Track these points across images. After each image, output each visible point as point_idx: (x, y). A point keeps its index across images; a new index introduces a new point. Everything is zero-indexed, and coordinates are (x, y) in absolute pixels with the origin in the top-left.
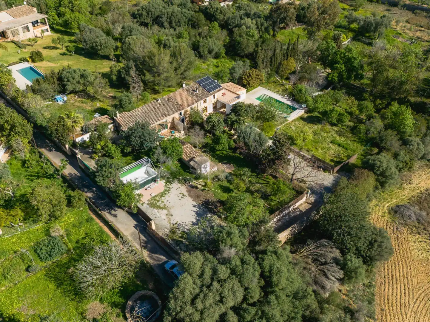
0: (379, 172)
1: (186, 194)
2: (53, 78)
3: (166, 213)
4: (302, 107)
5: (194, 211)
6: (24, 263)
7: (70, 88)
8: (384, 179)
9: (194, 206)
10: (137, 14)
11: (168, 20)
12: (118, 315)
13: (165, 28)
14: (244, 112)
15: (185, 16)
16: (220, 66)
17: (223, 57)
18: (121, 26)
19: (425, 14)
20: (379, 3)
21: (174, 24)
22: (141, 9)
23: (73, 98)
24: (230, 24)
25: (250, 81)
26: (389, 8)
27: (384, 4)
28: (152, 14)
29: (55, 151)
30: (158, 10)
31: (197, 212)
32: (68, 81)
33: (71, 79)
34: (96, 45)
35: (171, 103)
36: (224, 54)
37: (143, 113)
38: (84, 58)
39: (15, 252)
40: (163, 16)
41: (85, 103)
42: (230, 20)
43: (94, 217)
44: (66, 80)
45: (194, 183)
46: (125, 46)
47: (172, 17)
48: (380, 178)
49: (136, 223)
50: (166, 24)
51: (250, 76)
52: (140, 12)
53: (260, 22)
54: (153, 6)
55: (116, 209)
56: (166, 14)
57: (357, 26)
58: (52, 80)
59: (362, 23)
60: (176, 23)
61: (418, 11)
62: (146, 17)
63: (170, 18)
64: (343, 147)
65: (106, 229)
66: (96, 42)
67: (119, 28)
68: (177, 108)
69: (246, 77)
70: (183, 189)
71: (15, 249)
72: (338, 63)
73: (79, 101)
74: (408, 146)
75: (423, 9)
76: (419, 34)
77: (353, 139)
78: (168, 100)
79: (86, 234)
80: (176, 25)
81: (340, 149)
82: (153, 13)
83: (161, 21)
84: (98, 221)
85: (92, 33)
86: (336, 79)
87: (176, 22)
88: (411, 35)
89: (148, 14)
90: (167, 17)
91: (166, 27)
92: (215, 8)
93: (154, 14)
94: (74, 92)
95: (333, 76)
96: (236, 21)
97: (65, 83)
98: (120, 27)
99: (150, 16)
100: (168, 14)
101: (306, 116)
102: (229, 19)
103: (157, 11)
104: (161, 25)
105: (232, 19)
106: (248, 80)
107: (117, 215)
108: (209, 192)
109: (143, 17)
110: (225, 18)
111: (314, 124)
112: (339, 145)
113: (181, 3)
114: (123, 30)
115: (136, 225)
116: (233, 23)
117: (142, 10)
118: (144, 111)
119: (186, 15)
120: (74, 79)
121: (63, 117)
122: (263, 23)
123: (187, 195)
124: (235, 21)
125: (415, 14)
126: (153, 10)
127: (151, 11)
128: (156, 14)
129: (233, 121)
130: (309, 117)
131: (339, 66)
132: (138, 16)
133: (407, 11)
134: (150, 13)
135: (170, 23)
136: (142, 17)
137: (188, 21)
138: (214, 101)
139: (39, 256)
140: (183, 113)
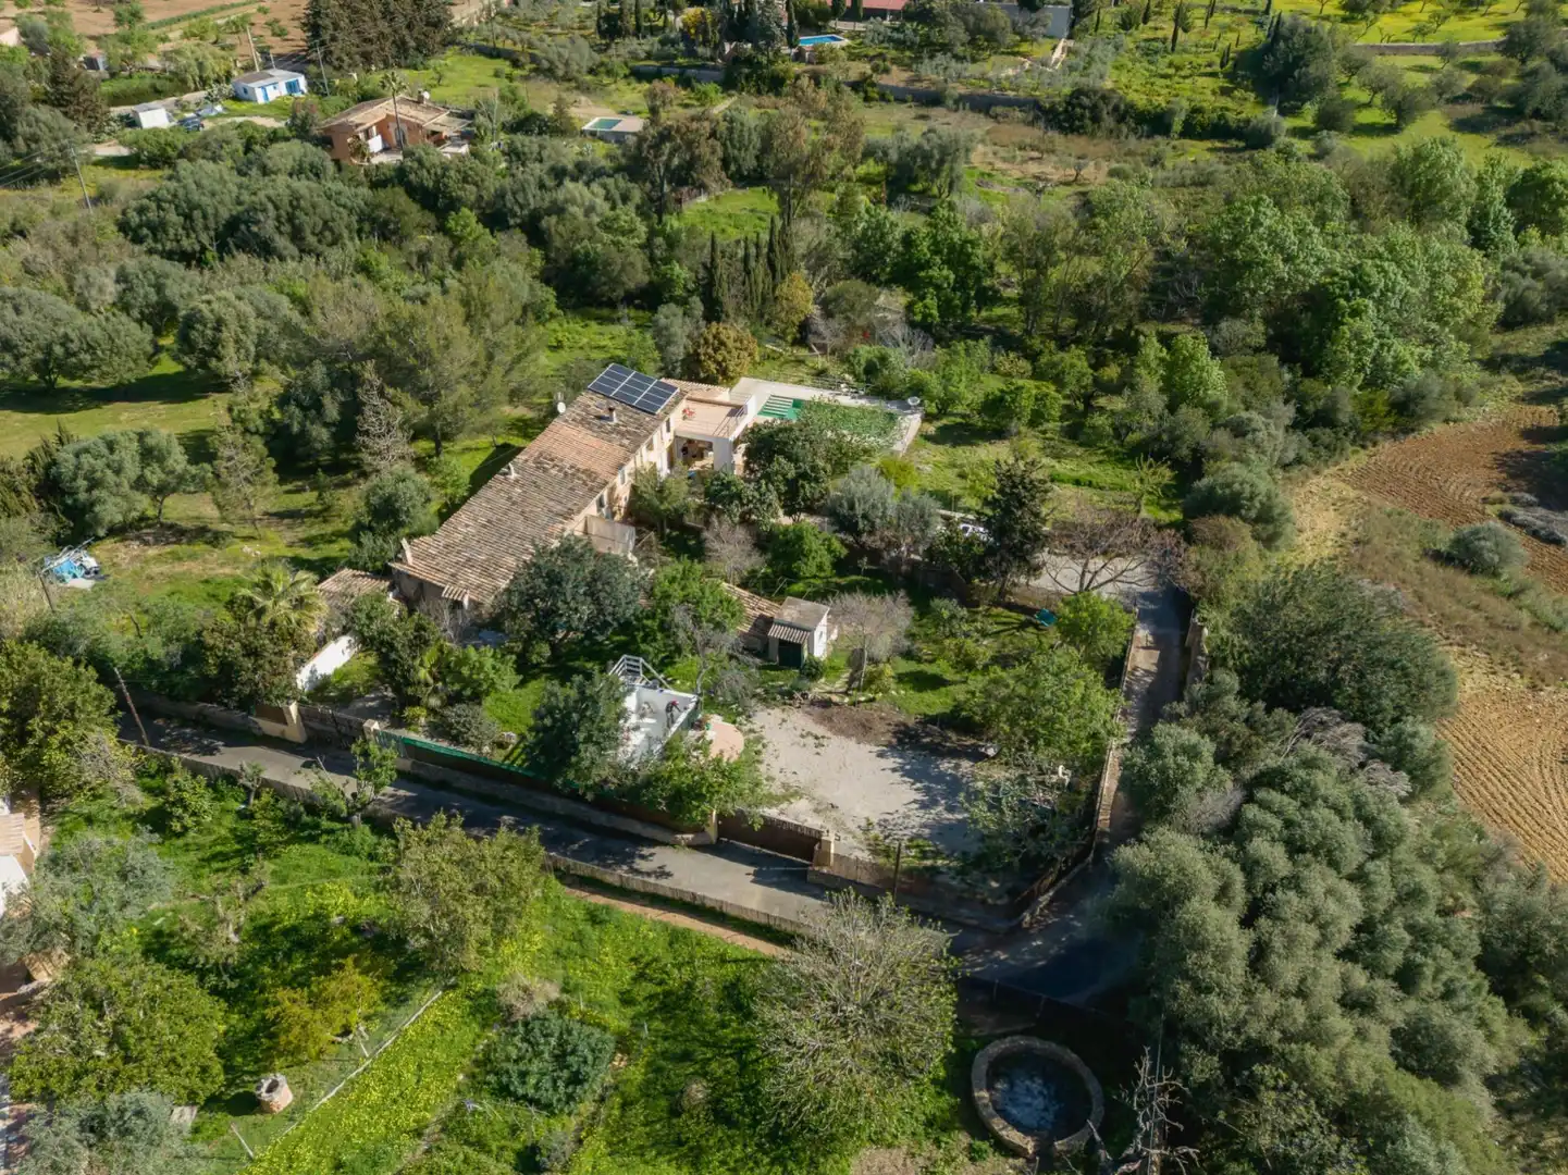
0: (1253, 514)
1: (820, 730)
2: (18, 494)
3: (812, 807)
4: (909, 407)
5: (894, 770)
6: (489, 1152)
7: (111, 510)
8: (1270, 528)
9: (881, 755)
10: (140, 226)
11: (287, 228)
12: (974, 1155)
13: (282, 259)
14: (803, 447)
15: (344, 206)
16: (566, 343)
17: (552, 316)
18: (113, 273)
19: (1019, 115)
20: (888, 101)
21: (312, 240)
22: (153, 205)
23: (126, 554)
24: (511, 210)
25: (724, 360)
26: (923, 111)
27: (904, 101)
28: (205, 217)
29: (226, 745)
30: (227, 199)
31: (902, 769)
32: (94, 484)
33: (110, 476)
34: (67, 349)
35: (554, 472)
36: (552, 307)
37: (484, 526)
38: (18, 416)
39: (418, 1134)
40: (261, 217)
41: (193, 557)
42: (509, 196)
43: (599, 900)
44: (82, 483)
45: (819, 689)
46: (203, 334)
47: (297, 213)
48: (1259, 527)
49: (751, 869)
50: (282, 242)
51: (722, 343)
52: (152, 215)
53: (617, 187)
54: (198, 185)
55: (646, 851)
56: (270, 206)
57: (881, 168)
58: (13, 501)
59: (894, 156)
60: (319, 235)
61: (999, 110)
62: (180, 231)
63: (291, 219)
64: (1090, 484)
65: (682, 921)
66: (65, 340)
67: (107, 281)
68: (585, 483)
69: (710, 351)
70: (799, 719)
71: (410, 1120)
72: (927, 265)
73: (159, 559)
74: (1250, 436)
75: (1010, 103)
76: (1034, 168)
77: (1095, 459)
78: (539, 465)
79: (635, 960)
80: (320, 241)
81: (1086, 492)
82: (210, 211)
83: (256, 235)
84: (626, 908)
85: (25, 309)
86: (935, 312)
87: (317, 231)
88: (1017, 174)
89: (188, 217)
90: (278, 219)
91: (285, 253)
92: (434, 165)
93: (216, 215)
94: (119, 532)
95: (925, 307)
96: (531, 200)
97: (82, 496)
98: (107, 275)
99: (199, 223)
100: (277, 208)
101: (931, 429)
102: (501, 195)
103: (221, 202)
104: (266, 250)
105: (514, 194)
106: (720, 358)
107: (667, 870)
108: (875, 705)
109: (172, 232)
110: (484, 193)
111: (971, 444)
112: (1077, 482)
113: (300, 165)
114: (123, 286)
115: (755, 874)
116: (522, 207)
117: (159, 207)
118: (483, 520)
119: (343, 200)
120: (118, 472)
121: (251, 600)
122: (628, 190)
123: (829, 734)
124: (526, 198)
125: (995, 117)
126: (206, 200)
127: (198, 206)
128: (225, 214)
129: (795, 480)
130: (940, 429)
131: (934, 272)
132: (145, 231)
133: (971, 115)
134: (197, 214)
135: (296, 236)
136: (166, 232)
137: (360, 221)
138: (668, 438)
139: (532, 1101)
140: (605, 500)
